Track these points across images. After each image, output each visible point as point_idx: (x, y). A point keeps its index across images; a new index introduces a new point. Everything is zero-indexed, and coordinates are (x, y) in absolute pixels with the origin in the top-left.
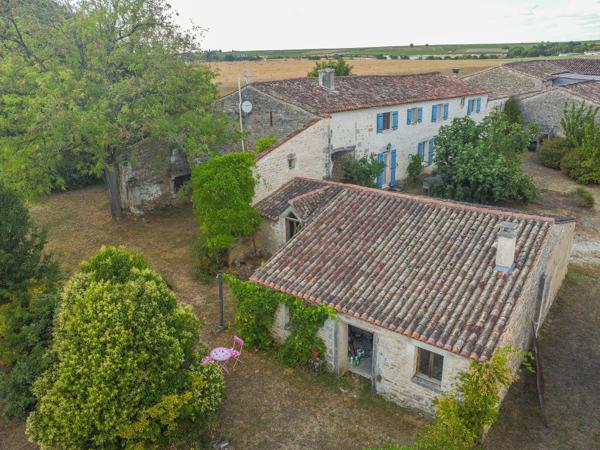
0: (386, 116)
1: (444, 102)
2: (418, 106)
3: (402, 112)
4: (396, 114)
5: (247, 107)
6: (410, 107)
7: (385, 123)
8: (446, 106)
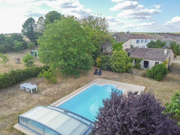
0: (138, 40)
1: (147, 39)
2: (143, 39)
3: (140, 40)
4: (139, 40)
5: (115, 37)
6: (142, 39)
7: (138, 42)
8: (147, 40)
